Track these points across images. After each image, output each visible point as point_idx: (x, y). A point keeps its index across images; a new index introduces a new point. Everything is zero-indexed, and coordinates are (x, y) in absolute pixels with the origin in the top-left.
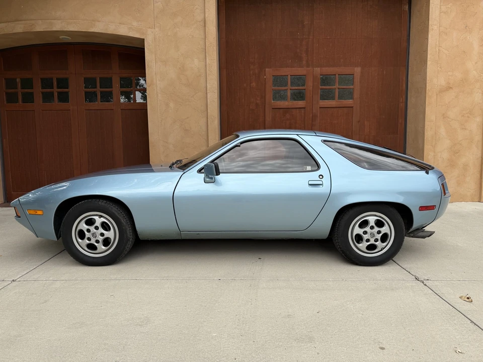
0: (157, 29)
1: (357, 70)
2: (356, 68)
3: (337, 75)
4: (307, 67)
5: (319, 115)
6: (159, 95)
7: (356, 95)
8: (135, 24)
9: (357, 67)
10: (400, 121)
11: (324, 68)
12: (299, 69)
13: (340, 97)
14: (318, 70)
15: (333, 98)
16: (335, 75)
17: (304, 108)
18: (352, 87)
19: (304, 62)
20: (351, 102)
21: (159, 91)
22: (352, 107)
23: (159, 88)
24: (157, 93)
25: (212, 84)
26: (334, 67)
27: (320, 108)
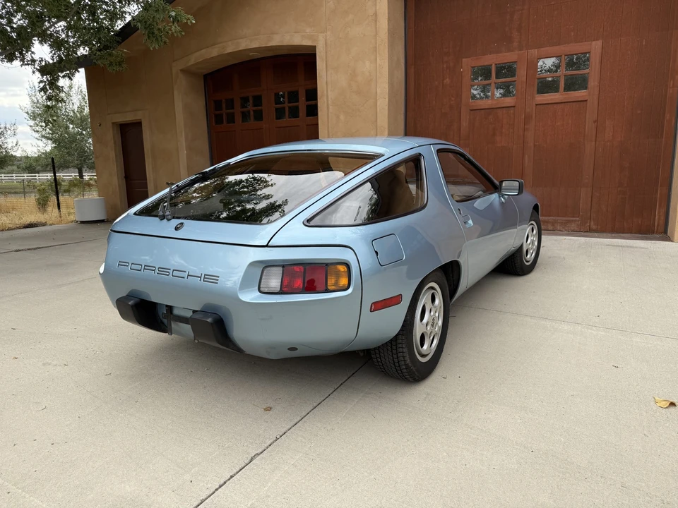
0: (329, 33)
1: (596, 46)
2: (594, 42)
3: (563, 56)
4: (520, 50)
5: (534, 116)
6: (330, 107)
7: (593, 82)
8: (308, 30)
9: (597, 40)
10: (667, 116)
11: (542, 49)
12: (507, 54)
13: (568, 88)
14: (534, 53)
15: (556, 90)
17: (514, 107)
18: (586, 71)
19: (515, 44)
20: (584, 94)
21: (330, 102)
22: (586, 101)
23: (330, 99)
24: (328, 105)
25: (383, 88)
26: (559, 44)
27: (536, 105)
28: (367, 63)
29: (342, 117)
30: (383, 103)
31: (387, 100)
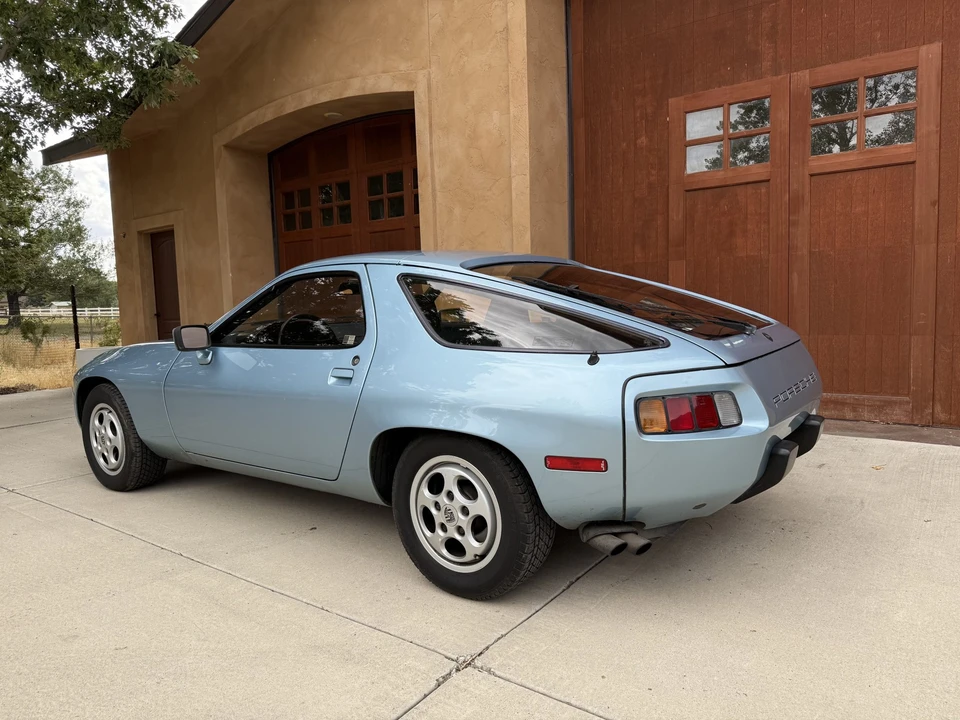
0: (433, 68)
1: (929, 55)
2: (924, 49)
3: (861, 80)
4: (776, 75)
5: (807, 195)
6: (438, 194)
7: (924, 125)
8: (403, 66)
9: (931, 42)
11: (819, 69)
12: (750, 83)
14: (803, 78)
16: (857, 79)
17: (768, 181)
19: (766, 64)
20: (909, 150)
21: (438, 187)
22: (913, 162)
23: (437, 181)
24: (434, 190)
25: (520, 157)
26: (852, 57)
27: (811, 175)
28: (496, 115)
29: (457, 211)
30: (521, 183)
31: (528, 177)
